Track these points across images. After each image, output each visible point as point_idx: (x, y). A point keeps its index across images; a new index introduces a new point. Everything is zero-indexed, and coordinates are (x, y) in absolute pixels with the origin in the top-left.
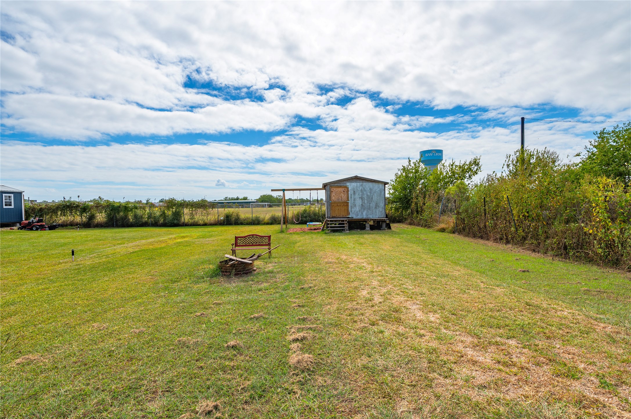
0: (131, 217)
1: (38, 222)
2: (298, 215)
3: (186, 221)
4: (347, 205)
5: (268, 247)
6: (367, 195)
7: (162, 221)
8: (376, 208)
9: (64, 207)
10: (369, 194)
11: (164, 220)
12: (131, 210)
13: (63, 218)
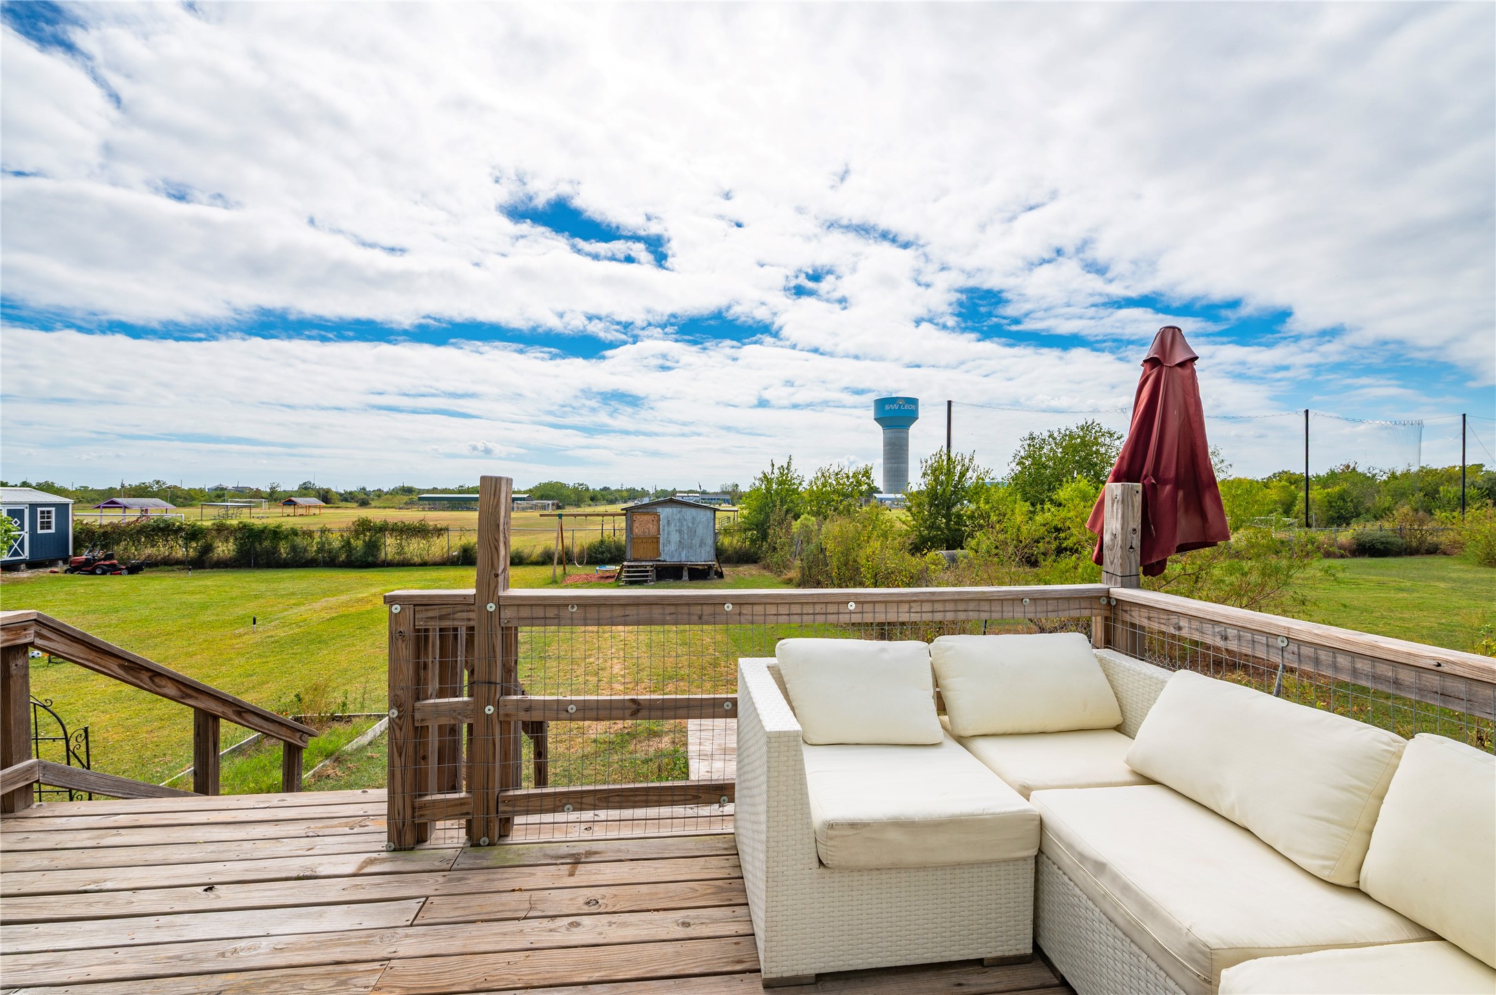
0: (284, 550)
1: (104, 559)
2: (589, 549)
3: (389, 557)
4: (658, 542)
6: (688, 527)
7: (343, 557)
8: (700, 546)
9: (153, 530)
10: (690, 525)
11: (347, 556)
12: (286, 537)
13: (149, 551)
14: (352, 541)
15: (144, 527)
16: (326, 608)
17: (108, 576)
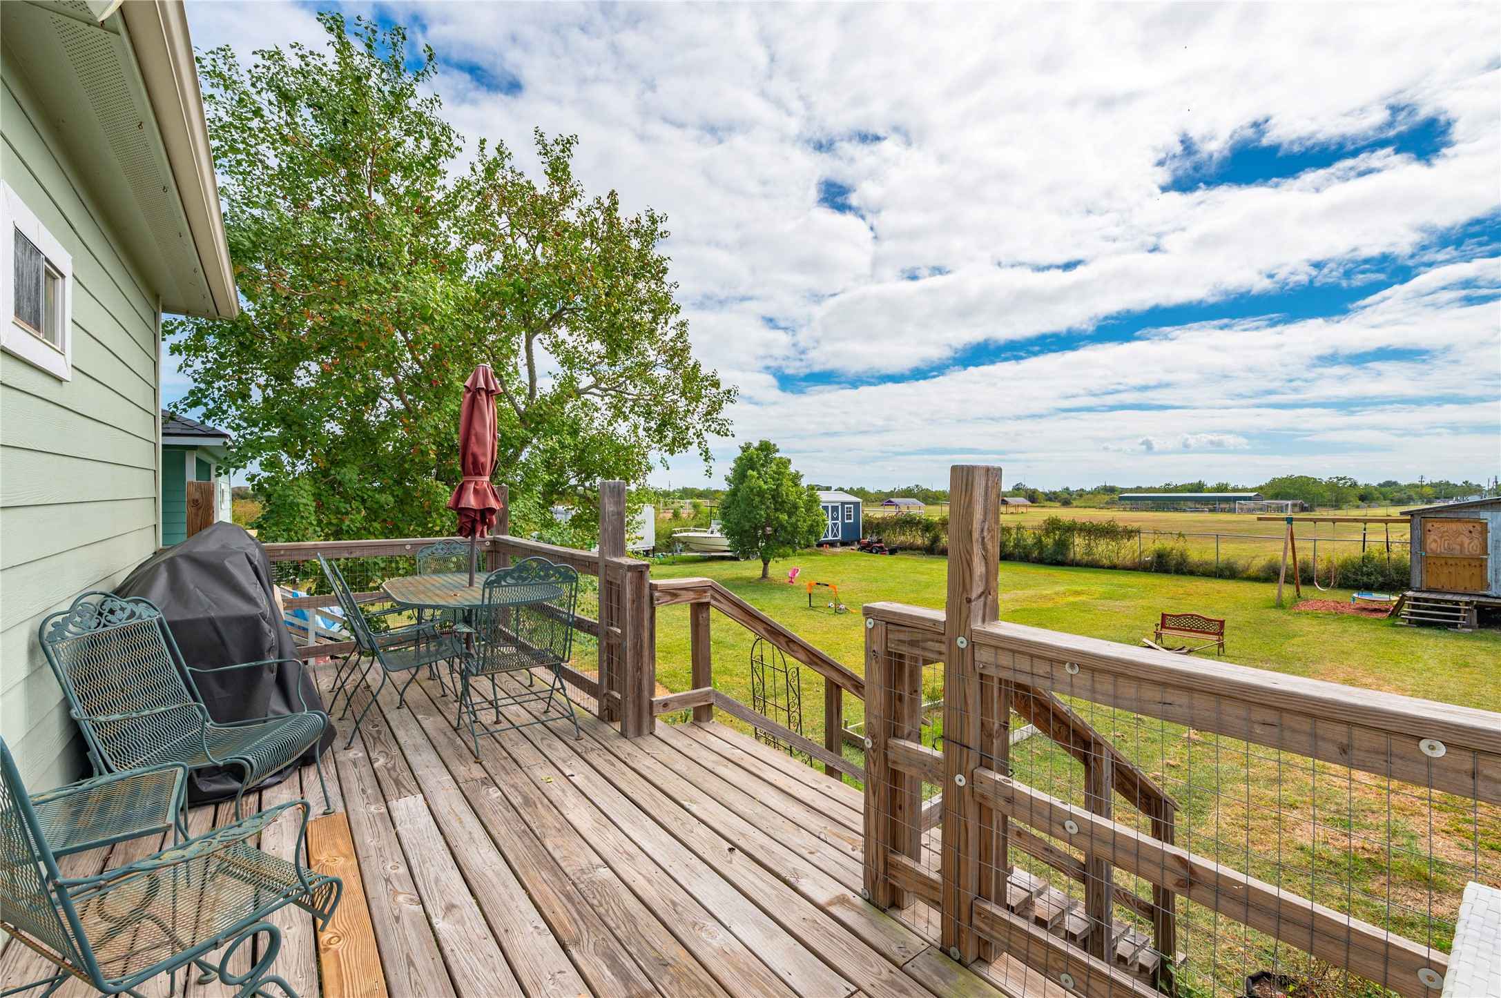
1: (877, 543)
2: (1342, 566)
3: (1078, 557)
4: (1482, 566)
5: (1216, 637)
7: (1035, 554)
9: (904, 523)
11: (1039, 553)
13: (902, 538)
14: (1043, 539)
15: (898, 520)
16: (1013, 600)
17: (879, 555)
